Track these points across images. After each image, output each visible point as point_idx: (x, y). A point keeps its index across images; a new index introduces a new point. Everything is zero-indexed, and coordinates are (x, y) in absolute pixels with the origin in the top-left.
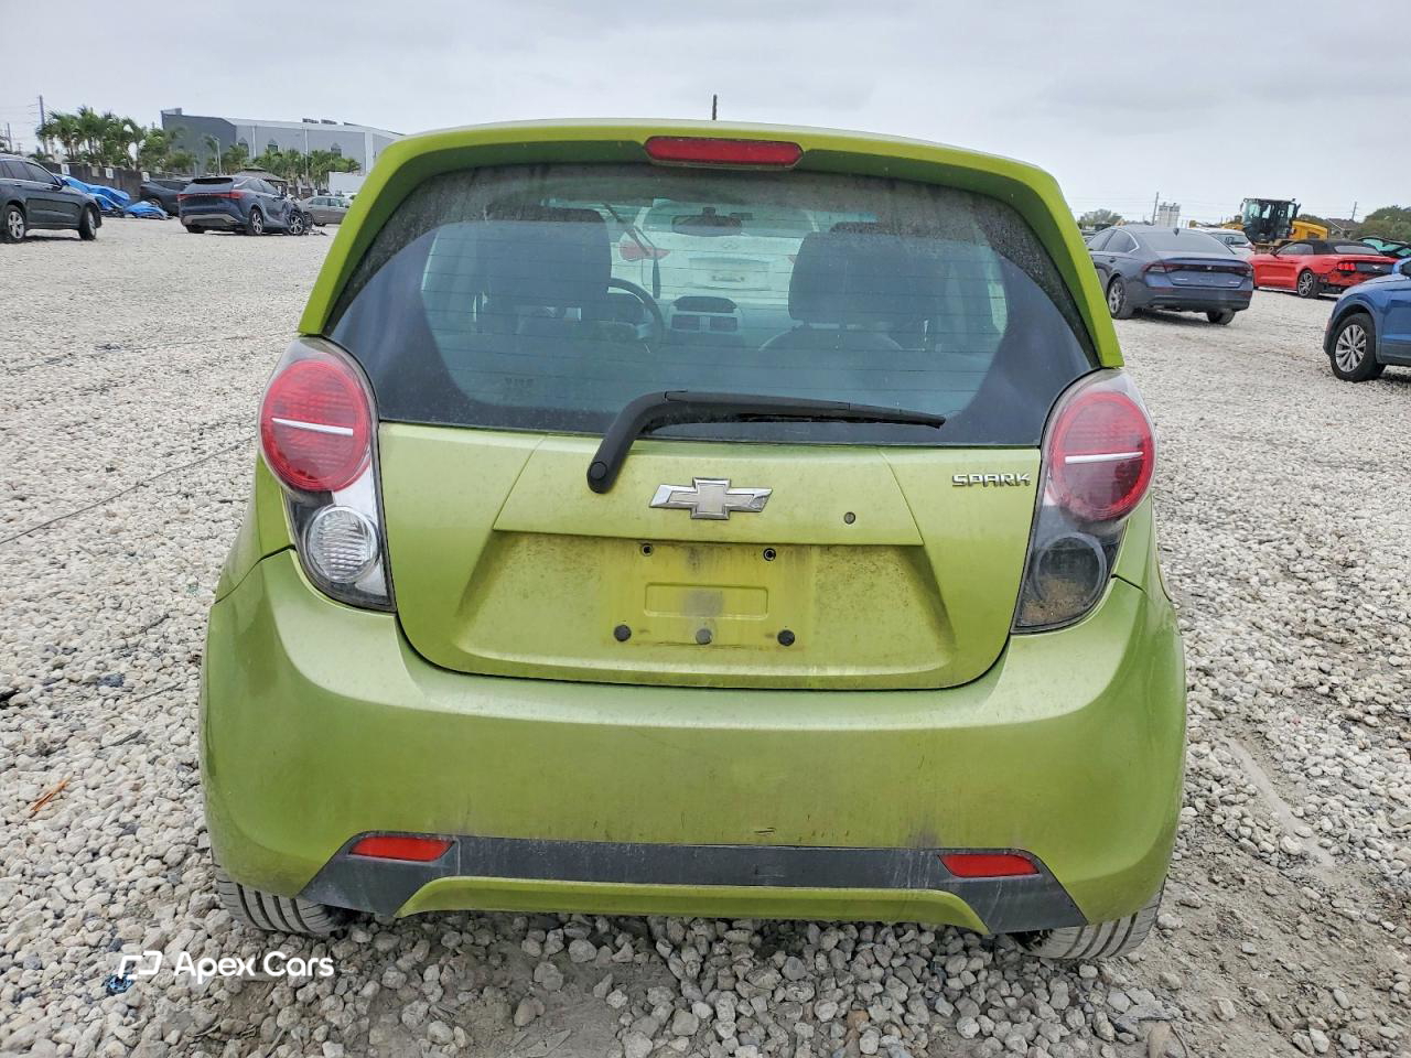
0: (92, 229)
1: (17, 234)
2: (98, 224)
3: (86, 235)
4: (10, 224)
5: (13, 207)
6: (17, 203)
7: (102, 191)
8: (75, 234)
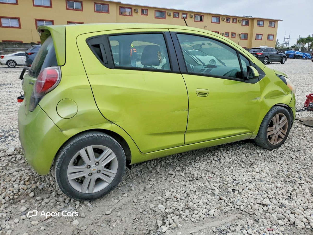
0: (283, 61)
1: (266, 63)
2: (286, 60)
3: (282, 63)
4: (265, 61)
5: (266, 57)
6: (267, 57)
7: (303, 54)
8: (280, 63)
